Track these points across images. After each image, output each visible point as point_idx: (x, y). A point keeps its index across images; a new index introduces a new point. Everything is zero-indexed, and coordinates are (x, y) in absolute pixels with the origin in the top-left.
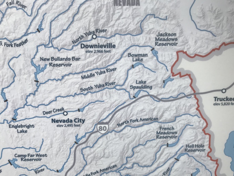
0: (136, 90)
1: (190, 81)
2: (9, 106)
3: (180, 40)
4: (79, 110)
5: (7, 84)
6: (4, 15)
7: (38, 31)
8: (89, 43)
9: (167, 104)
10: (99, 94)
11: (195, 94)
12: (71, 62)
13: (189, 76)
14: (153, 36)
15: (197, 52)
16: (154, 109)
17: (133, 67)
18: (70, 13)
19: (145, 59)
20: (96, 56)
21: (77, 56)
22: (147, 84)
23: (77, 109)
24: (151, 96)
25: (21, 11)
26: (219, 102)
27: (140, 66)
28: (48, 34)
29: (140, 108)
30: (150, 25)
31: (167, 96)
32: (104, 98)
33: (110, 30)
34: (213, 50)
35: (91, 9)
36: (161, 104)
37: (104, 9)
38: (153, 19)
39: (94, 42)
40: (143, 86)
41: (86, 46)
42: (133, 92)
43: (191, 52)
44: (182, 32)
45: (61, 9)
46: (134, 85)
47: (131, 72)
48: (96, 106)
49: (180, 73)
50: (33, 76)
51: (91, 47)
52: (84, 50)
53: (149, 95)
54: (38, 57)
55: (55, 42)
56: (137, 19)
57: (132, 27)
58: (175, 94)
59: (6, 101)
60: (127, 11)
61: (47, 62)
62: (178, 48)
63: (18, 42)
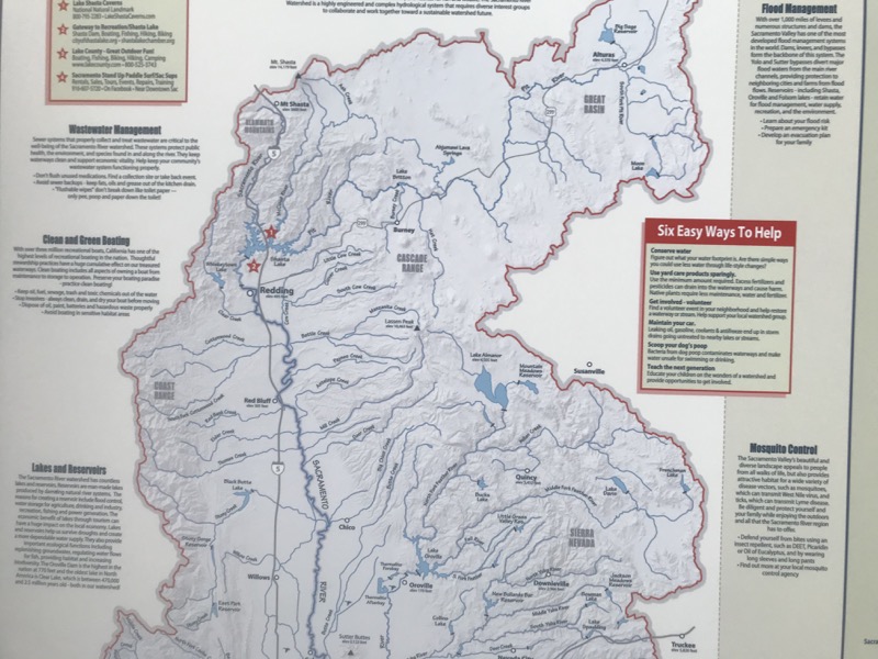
0: (589, 630)
1: (645, 624)
2: (455, 640)
3: (634, 582)
4: (528, 648)
5: (456, 617)
6: (461, 549)
7: (493, 566)
8: (542, 581)
9: (621, 647)
10: (549, 632)
11: (652, 637)
12: (523, 598)
13: (644, 618)
14: (607, 577)
15: (653, 594)
16: (607, 651)
17: (586, 605)
18: (526, 551)
19: (598, 598)
20: (548, 594)
21: (529, 592)
22: (601, 624)
23: (525, 646)
24: (605, 637)
25: (478, 547)
26: (677, 648)
27: (594, 606)
28: (503, 569)
29: (593, 649)
30: (605, 565)
31: (621, 638)
32: (555, 637)
33: (564, 569)
34: (669, 593)
35: (547, 549)
36: (614, 646)
37: (560, 549)
38: (607, 560)
39: (548, 580)
40: (596, 626)
41: (540, 584)
42: (585, 632)
43: (646, 594)
44: (636, 574)
45: (517, 547)
46: (587, 624)
47: (583, 611)
48: (546, 645)
49: (634, 615)
50: (483, 610)
51: (545, 584)
52: (536, 588)
53: (602, 636)
54: (490, 591)
55: (509, 578)
56: (592, 560)
57: (586, 567)
58: (630, 636)
59: (453, 634)
60: (582, 552)
61: (499, 597)
62: (632, 589)
63: (472, 576)
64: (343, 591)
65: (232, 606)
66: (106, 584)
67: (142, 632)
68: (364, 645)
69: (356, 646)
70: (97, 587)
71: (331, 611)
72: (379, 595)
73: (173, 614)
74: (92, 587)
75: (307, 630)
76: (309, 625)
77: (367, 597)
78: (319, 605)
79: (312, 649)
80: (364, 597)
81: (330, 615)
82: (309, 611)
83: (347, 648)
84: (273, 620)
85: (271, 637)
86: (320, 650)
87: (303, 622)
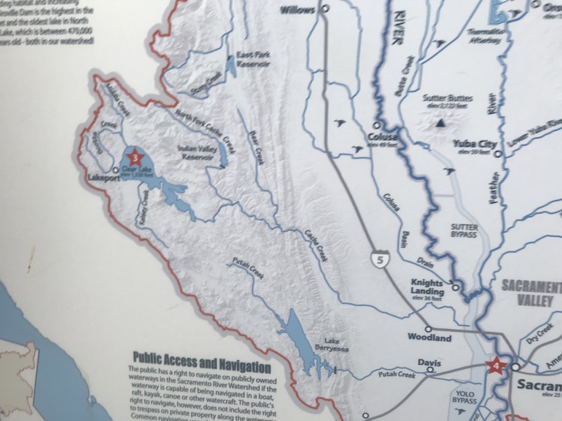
64: (431, 25)
65: (257, 59)
66: (75, 36)
67: (129, 105)
68: (461, 111)
69: (449, 112)
70: (63, 42)
71: (411, 59)
72: (491, 28)
73: (171, 76)
74: (55, 42)
75: (372, 90)
76: (375, 83)
77: (472, 31)
78: (393, 49)
79: (379, 120)
80: (465, 32)
81: (409, 65)
82: (377, 60)
83: (435, 115)
84: (319, 77)
85: (317, 104)
86: (392, 120)
87: (367, 77)
